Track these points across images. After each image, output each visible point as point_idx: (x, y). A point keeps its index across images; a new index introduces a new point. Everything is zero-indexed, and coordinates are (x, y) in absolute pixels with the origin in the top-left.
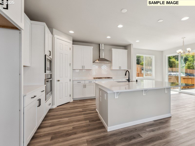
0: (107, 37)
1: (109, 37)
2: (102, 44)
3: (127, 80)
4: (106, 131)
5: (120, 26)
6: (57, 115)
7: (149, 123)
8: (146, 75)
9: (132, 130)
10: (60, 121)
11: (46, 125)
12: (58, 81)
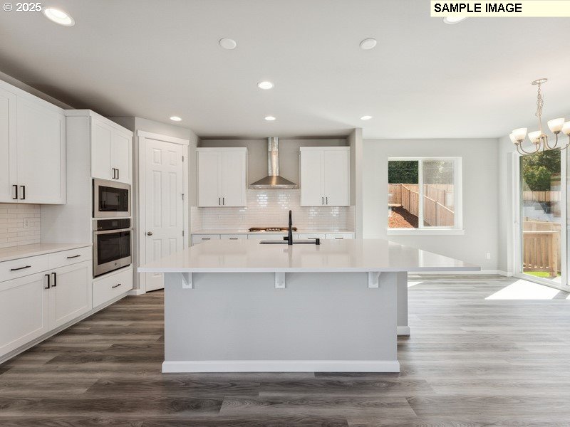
0: (267, 118)
1: (270, 118)
2: (273, 138)
3: (285, 238)
4: (159, 371)
5: (266, 85)
6: (125, 312)
7: (291, 377)
8: (426, 224)
9: (220, 384)
10: (112, 325)
11: (83, 328)
12: (150, 234)
